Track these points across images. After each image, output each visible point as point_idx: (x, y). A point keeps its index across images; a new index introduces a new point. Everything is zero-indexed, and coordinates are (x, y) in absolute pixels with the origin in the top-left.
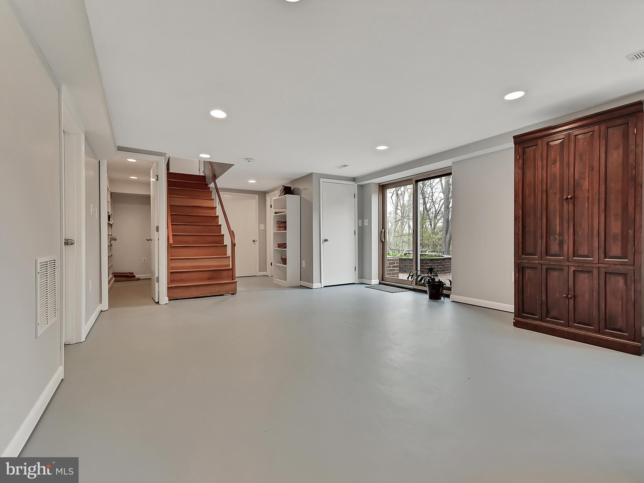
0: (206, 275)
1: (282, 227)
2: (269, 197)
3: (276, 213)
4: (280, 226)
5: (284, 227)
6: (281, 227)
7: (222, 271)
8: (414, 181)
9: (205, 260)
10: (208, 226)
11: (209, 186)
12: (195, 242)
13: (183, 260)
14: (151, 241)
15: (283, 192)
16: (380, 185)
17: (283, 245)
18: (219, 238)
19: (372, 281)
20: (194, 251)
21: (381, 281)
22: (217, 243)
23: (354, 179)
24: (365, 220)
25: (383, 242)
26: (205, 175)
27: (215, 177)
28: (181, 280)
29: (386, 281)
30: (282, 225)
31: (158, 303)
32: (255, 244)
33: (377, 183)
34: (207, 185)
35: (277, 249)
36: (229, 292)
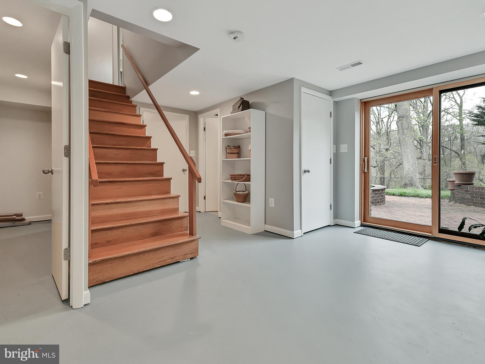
0: (149, 229)
1: (235, 153)
2: (202, 118)
3: (226, 135)
4: (231, 152)
5: (237, 153)
6: (233, 153)
7: (172, 221)
8: (438, 91)
9: (144, 202)
10: (139, 151)
11: (131, 100)
12: (123, 174)
13: (108, 206)
14: (52, 174)
15: (239, 107)
16: (362, 101)
17: (242, 177)
18: (157, 168)
19: (355, 222)
20: (125, 188)
21: (362, 222)
22: (153, 174)
23: (331, 93)
24: (341, 145)
25: (365, 173)
26: (125, 86)
27: (146, 84)
28: (108, 242)
29: (369, 221)
30: (235, 151)
31: (67, 301)
32: (185, 174)
33: (359, 99)
34: (128, 97)
35: (230, 181)
36: (187, 256)
